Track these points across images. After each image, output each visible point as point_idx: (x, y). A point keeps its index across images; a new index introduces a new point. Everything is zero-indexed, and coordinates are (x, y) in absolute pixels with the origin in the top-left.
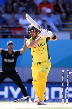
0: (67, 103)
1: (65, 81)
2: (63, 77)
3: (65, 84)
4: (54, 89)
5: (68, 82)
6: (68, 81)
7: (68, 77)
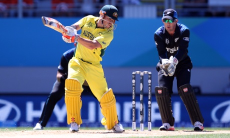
0: (150, 130)
1: (145, 91)
2: (141, 84)
3: (146, 95)
4: (128, 106)
5: (150, 93)
6: (150, 90)
7: (150, 85)
